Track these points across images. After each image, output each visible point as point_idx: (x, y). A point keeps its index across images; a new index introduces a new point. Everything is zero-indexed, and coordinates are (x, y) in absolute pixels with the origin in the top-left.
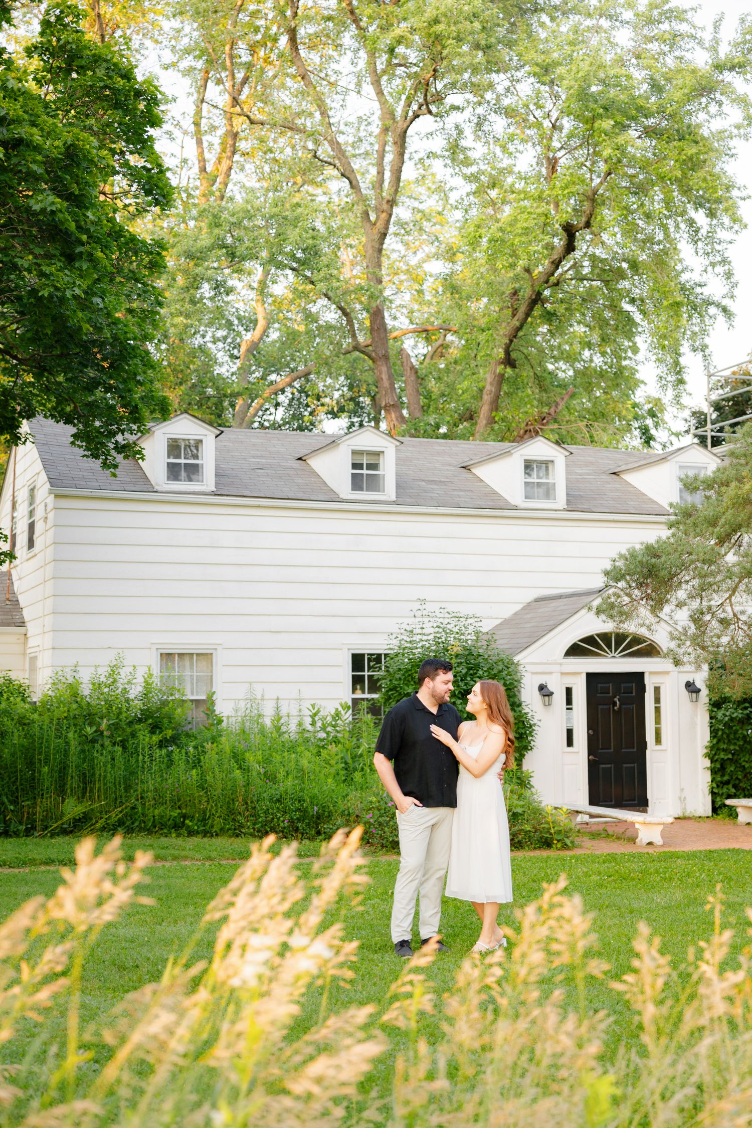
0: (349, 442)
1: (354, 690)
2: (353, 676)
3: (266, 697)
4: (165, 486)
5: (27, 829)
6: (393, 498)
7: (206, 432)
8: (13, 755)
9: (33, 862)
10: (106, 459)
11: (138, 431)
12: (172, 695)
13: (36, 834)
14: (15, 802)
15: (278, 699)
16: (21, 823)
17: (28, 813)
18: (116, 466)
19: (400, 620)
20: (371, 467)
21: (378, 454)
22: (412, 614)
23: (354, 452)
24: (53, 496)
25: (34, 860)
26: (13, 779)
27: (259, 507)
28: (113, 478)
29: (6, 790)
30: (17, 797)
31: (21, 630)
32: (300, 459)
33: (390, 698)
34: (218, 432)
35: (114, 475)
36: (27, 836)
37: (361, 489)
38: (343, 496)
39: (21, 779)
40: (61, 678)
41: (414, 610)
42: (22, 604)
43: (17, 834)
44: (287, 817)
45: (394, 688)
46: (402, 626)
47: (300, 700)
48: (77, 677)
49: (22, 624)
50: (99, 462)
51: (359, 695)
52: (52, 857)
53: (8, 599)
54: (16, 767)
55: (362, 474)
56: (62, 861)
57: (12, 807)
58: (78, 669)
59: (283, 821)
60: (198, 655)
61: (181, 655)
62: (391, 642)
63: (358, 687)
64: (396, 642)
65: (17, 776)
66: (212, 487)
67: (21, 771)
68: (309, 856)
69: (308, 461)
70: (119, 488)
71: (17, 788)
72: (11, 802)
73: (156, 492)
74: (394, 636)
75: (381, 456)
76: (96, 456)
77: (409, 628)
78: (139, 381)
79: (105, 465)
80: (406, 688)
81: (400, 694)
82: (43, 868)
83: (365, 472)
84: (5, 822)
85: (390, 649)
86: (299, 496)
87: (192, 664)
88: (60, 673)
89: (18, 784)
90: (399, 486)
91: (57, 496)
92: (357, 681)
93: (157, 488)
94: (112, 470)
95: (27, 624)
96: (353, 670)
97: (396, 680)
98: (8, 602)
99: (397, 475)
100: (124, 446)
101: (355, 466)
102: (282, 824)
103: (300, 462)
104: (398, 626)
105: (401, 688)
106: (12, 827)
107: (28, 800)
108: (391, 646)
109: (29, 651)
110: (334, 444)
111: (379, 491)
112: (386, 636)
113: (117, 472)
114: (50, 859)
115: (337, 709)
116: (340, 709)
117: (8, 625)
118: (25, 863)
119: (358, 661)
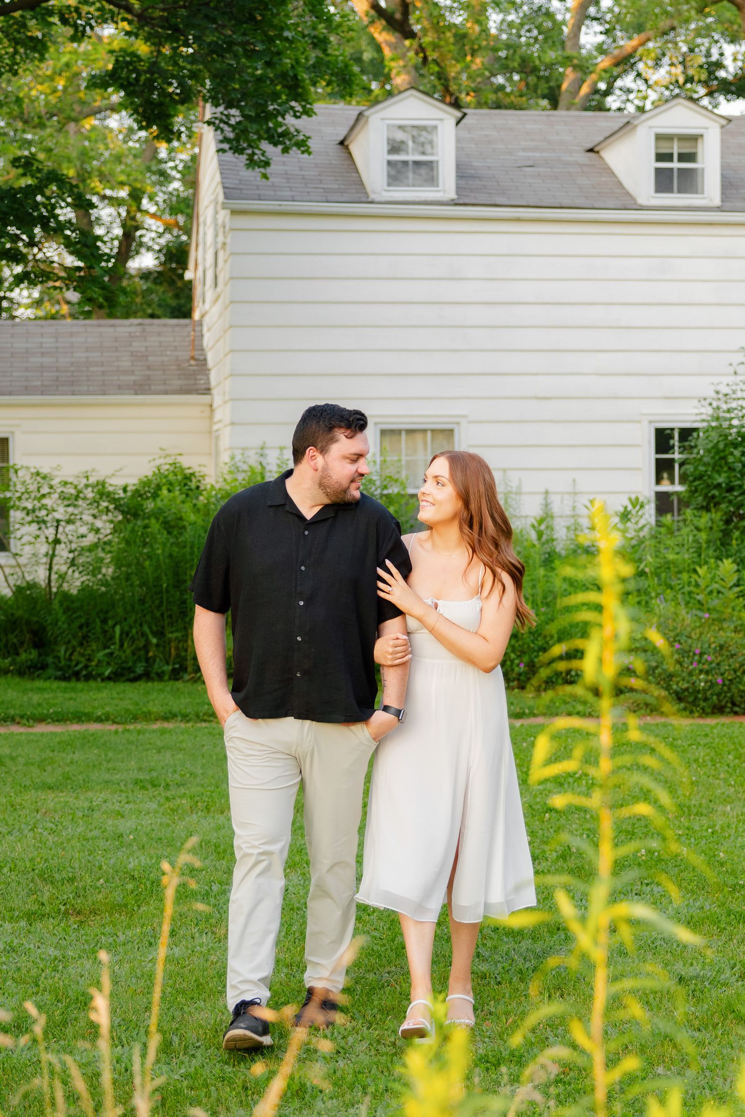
0: (651, 123)
1: (658, 481)
2: (657, 460)
3: (524, 490)
4: (385, 194)
5: (174, 670)
6: (717, 201)
7: (441, 115)
8: (157, 567)
9: (148, 717)
10: (254, 154)
11: (302, 113)
12: (385, 487)
13: (187, 677)
14: (160, 634)
15: (547, 492)
16: (168, 663)
17: (177, 648)
18: (267, 164)
19: (716, 380)
20: (683, 158)
21: (694, 139)
22: (731, 370)
23: (659, 137)
24: (228, 211)
25: (150, 713)
26: (157, 602)
27: (518, 220)
28: (264, 180)
29: (148, 617)
30: (163, 627)
31: (205, 399)
32: (591, 150)
33: (696, 491)
34: (459, 114)
35: (265, 176)
36: (177, 679)
37: (669, 190)
38: (642, 201)
39: (168, 602)
40: (239, 464)
41: (735, 364)
42: (210, 363)
43: (160, 677)
44: (526, 659)
45: (700, 477)
46: (719, 388)
47: (575, 494)
48: (264, 463)
49: (207, 391)
50: (243, 158)
51: (666, 487)
52: (175, 709)
53: (193, 358)
54: (161, 586)
55: (671, 170)
56: (187, 716)
57: (154, 641)
58: (266, 451)
59: (518, 665)
60: (433, 431)
61: (410, 432)
62: (703, 410)
63: (665, 475)
64: (710, 411)
65: (162, 598)
66: (452, 194)
67: (167, 591)
68: (535, 715)
69: (603, 154)
70: (320, 198)
71: (162, 615)
72: (154, 634)
73: (372, 202)
74: (708, 401)
75: (700, 141)
76: (238, 150)
77: (725, 390)
78: (287, 39)
79: (252, 163)
80: (716, 476)
81: (708, 486)
82: (158, 725)
83: (675, 165)
84: (147, 660)
85: (703, 421)
86: (578, 202)
87: (425, 443)
88: (238, 457)
89: (163, 608)
90: (728, 185)
91: (234, 212)
92: (663, 468)
93: (372, 196)
94: (262, 170)
95: (215, 392)
96: (658, 451)
97: (705, 464)
98: (193, 362)
99: (724, 167)
100: (282, 135)
101: (660, 157)
102: (517, 669)
103: (591, 154)
104: (713, 388)
105: (710, 477)
106: (156, 666)
107: (177, 631)
108: (704, 417)
109: (215, 427)
110: (630, 127)
111: (696, 192)
112: (695, 402)
113: (269, 170)
114: (170, 712)
115: (626, 508)
116: (630, 508)
117: (189, 392)
118: (135, 718)
119: (663, 438)
